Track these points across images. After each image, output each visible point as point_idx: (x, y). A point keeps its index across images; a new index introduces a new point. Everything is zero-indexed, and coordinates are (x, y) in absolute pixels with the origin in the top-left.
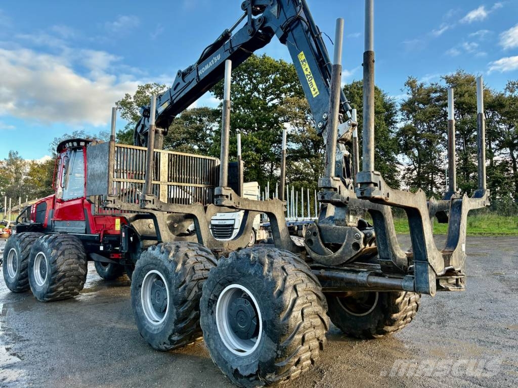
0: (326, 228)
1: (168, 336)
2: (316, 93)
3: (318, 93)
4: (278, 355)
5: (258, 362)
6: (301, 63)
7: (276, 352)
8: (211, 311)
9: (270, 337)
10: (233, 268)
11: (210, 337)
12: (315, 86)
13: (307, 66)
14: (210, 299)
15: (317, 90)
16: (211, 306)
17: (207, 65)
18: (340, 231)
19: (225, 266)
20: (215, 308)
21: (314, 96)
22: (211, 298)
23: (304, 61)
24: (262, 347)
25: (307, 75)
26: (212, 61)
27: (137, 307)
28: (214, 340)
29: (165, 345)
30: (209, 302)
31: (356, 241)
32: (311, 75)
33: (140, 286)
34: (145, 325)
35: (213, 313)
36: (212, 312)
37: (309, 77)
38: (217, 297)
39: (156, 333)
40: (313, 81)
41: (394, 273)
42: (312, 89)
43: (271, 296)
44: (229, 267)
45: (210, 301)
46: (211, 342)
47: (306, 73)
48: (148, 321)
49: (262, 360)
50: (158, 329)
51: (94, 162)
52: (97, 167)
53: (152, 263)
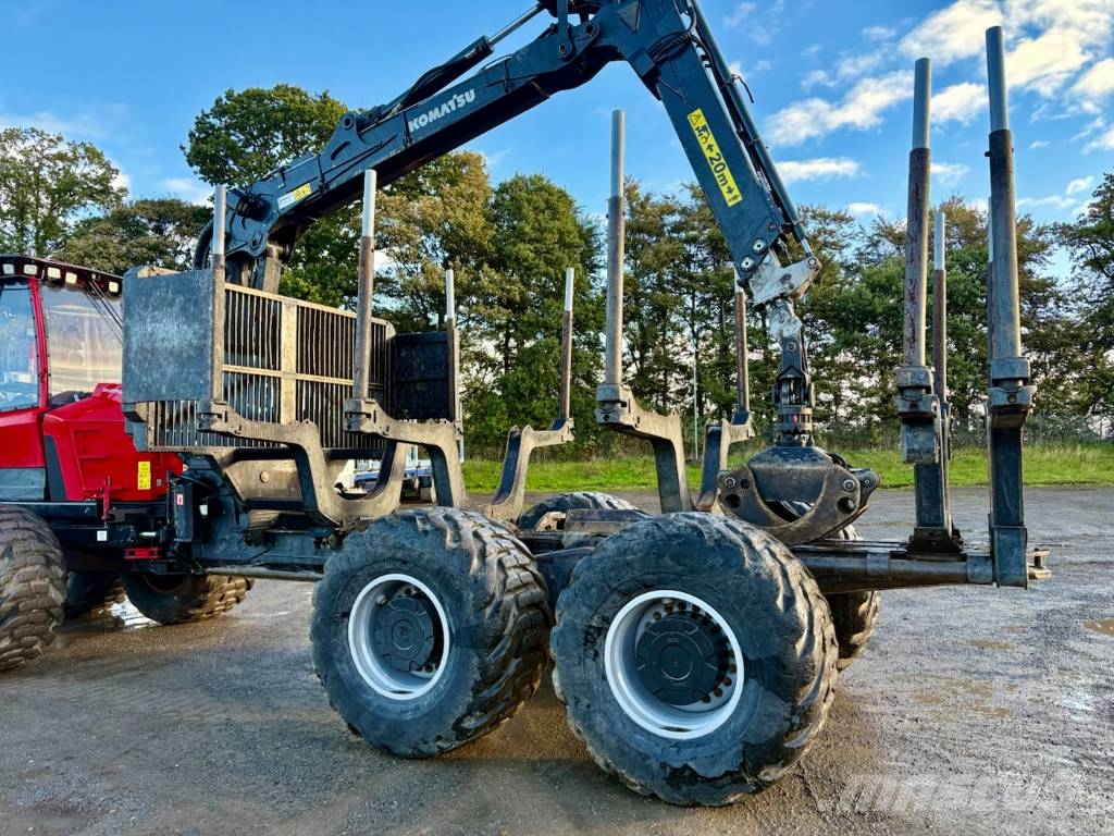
0: (770, 471)
1: (452, 721)
2: (736, 197)
3: (740, 198)
4: (793, 725)
5: (741, 747)
6: (697, 133)
7: (789, 720)
8: (592, 652)
9: (775, 692)
10: (659, 556)
11: (592, 709)
12: (731, 183)
13: (712, 140)
14: (590, 626)
15: (736, 192)
16: (594, 642)
17: (437, 110)
18: (803, 477)
19: (635, 554)
20: (602, 645)
21: (730, 204)
22: (594, 624)
23: (704, 128)
24: (751, 715)
25: (711, 159)
26: (451, 103)
27: (337, 664)
28: (605, 714)
29: (439, 743)
30: (587, 633)
31: (846, 494)
32: (723, 160)
33: (347, 615)
34: (368, 703)
35: (598, 655)
36: (596, 654)
37: (716, 163)
38: (608, 621)
39: (409, 718)
40: (727, 172)
41: (932, 552)
42: (724, 189)
43: (770, 607)
44: (647, 555)
45: (592, 631)
46: (598, 719)
47: (708, 154)
48: (376, 694)
49: (752, 740)
50: (417, 708)
51: (154, 320)
52: (167, 332)
53: (393, 559)
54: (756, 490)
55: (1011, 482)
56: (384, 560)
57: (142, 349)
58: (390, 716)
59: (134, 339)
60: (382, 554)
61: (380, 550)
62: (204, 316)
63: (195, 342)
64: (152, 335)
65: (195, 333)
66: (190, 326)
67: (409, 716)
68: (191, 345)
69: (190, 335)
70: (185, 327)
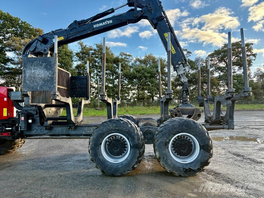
0: (183, 109)
1: (132, 166)
2: (174, 52)
4: (210, 157)
5: (200, 163)
6: (166, 38)
7: (209, 156)
8: (167, 147)
9: (207, 151)
10: (182, 126)
11: (167, 159)
14: (166, 142)
15: (174, 51)
16: (167, 145)
17: (101, 23)
19: (176, 126)
20: (169, 146)
21: (173, 53)
22: (167, 141)
24: (202, 156)
26: (106, 22)
27: (99, 156)
28: (170, 160)
29: (128, 172)
30: (166, 143)
31: (199, 113)
32: (172, 44)
33: (101, 144)
34: (108, 165)
35: (168, 148)
36: (168, 147)
38: (170, 140)
39: (120, 167)
40: (172, 47)
42: (172, 50)
44: (179, 126)
45: (167, 143)
46: (169, 161)
48: (110, 162)
49: (202, 161)
50: (122, 164)
51: (34, 69)
52: (40, 73)
53: (115, 130)
54: (181, 113)
55: (232, 110)
56: (113, 130)
57: (30, 77)
58: (114, 167)
59: (27, 74)
60: (112, 129)
61: (111, 128)
62: (53, 69)
63: (50, 76)
64: (34, 73)
65: (50, 73)
66: (48, 71)
67: (120, 166)
68: (48, 76)
69: (48, 74)
70: (46, 72)
